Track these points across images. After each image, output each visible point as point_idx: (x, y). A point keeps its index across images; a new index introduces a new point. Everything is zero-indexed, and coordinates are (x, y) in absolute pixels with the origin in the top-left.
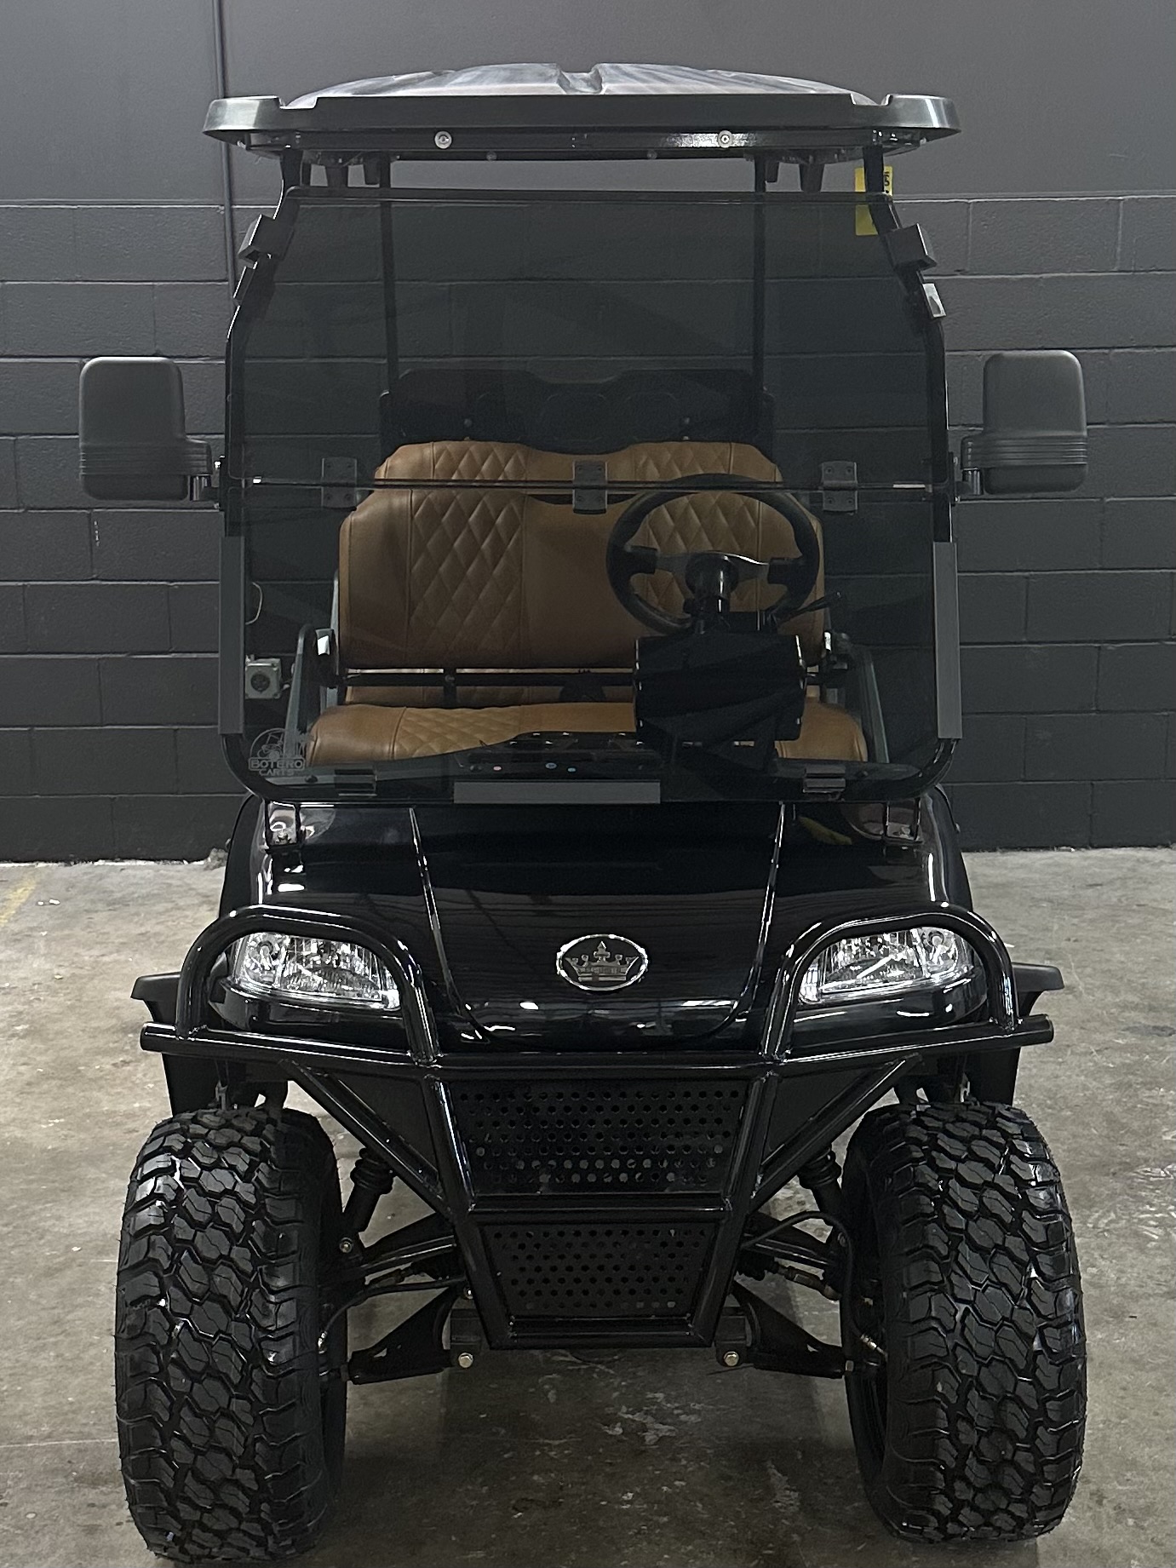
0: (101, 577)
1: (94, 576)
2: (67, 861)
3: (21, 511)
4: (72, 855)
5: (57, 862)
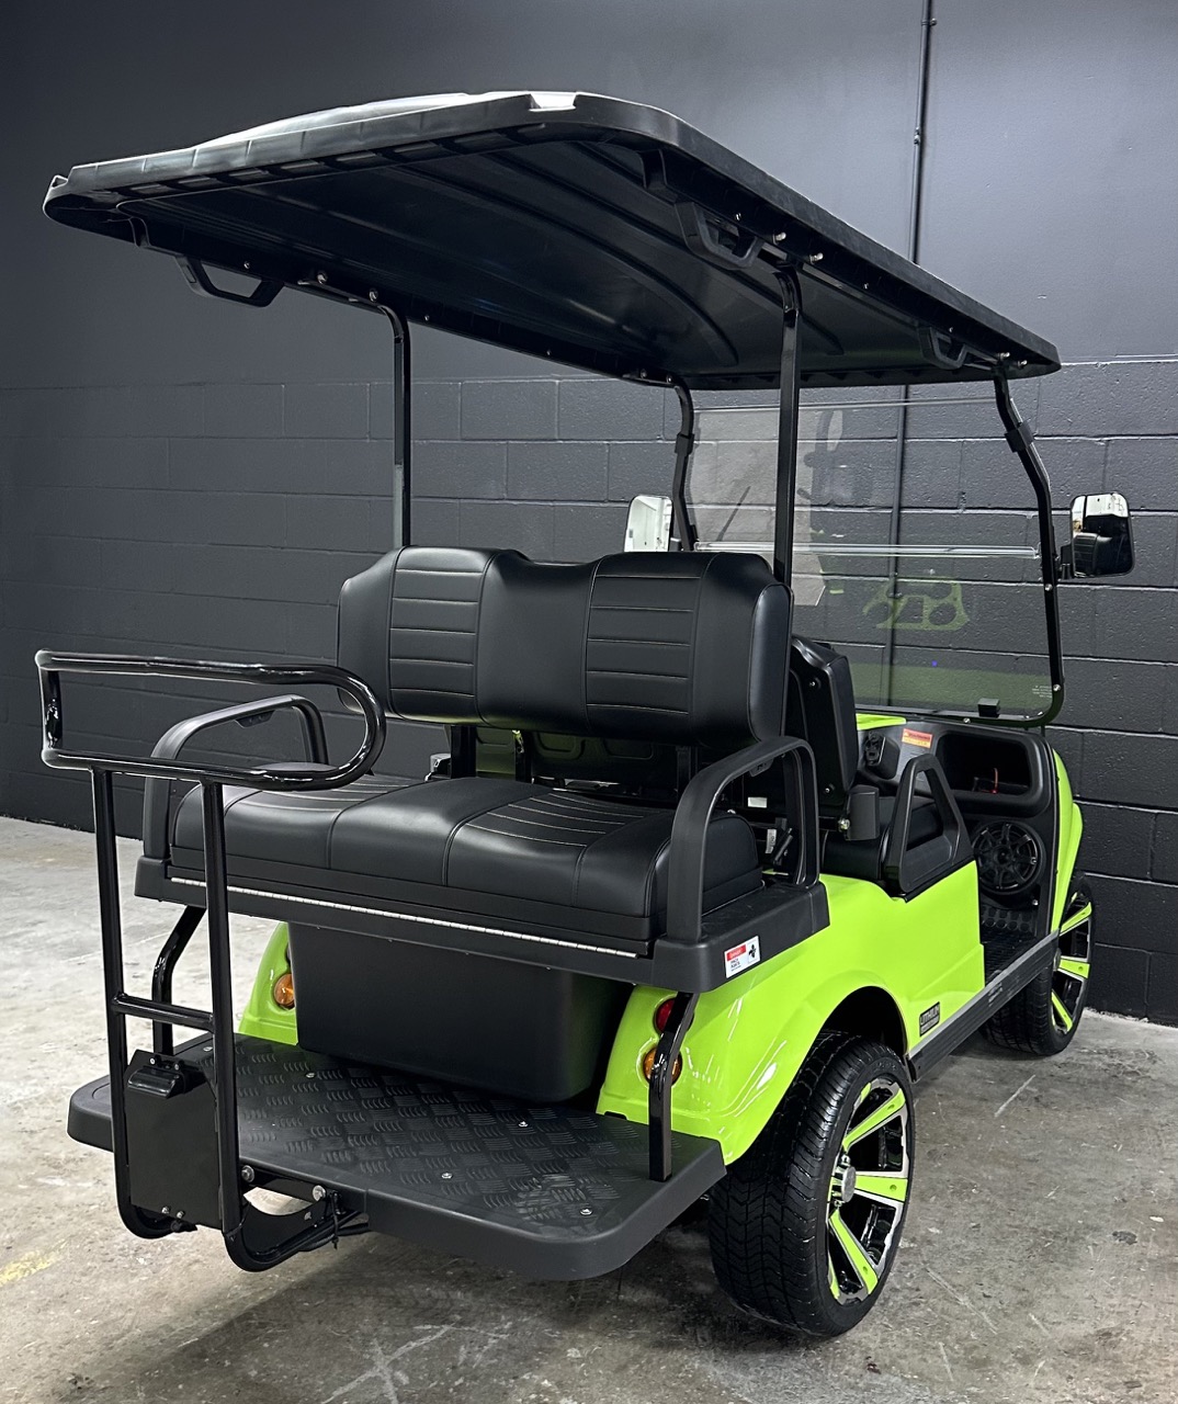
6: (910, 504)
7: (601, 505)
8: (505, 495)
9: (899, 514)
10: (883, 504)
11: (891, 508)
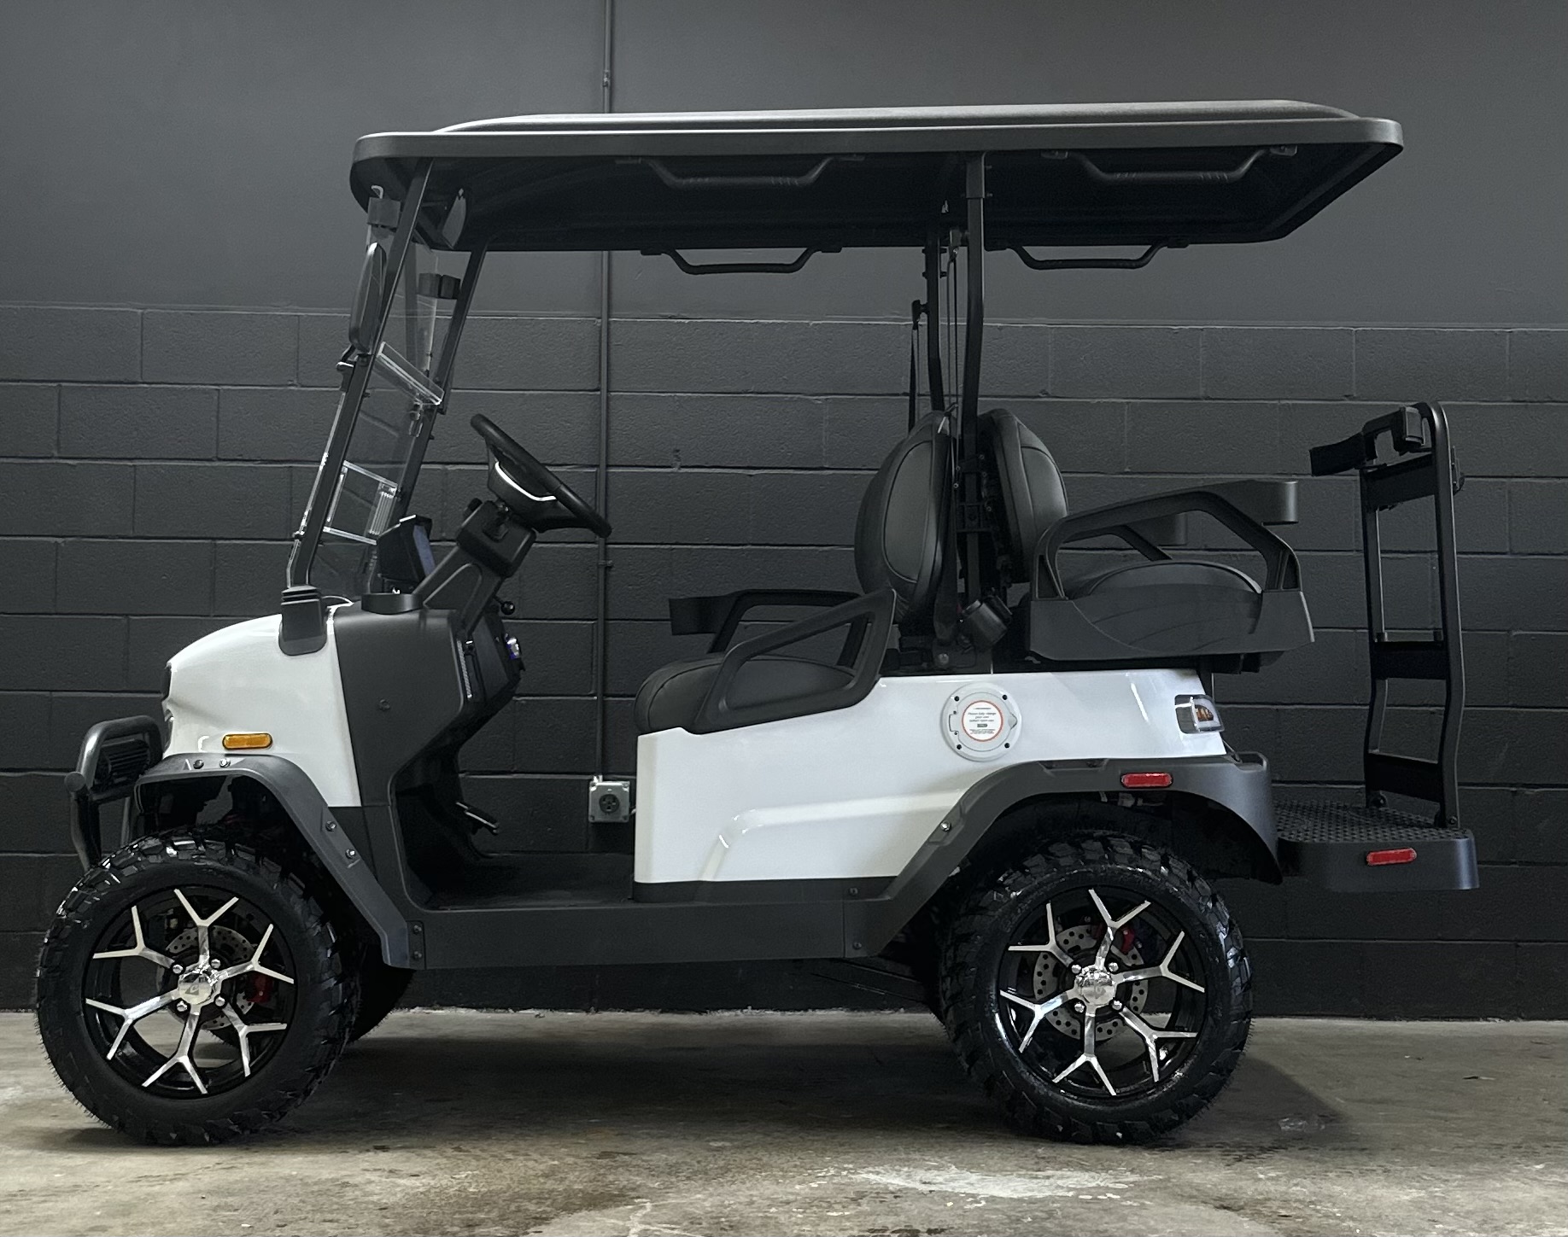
6: (617, 463)
7: (207, 464)
8: (56, 454)
9: (607, 473)
10: (586, 462)
11: (597, 466)
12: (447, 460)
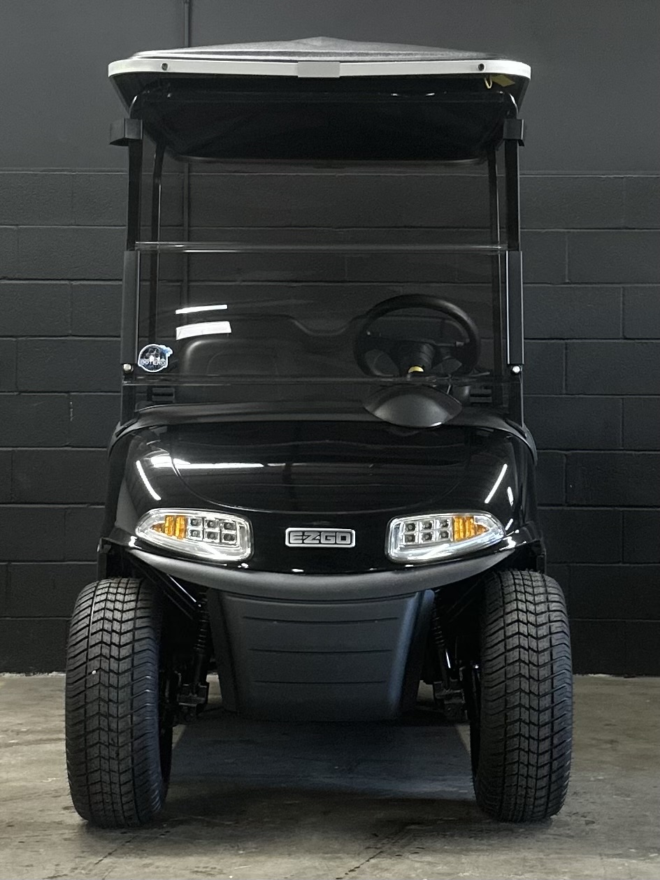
0: (71, 445)
1: (67, 444)
2: (27, 672)
3: (15, 393)
4: (31, 667)
5: (19, 673)
6: (198, 279)
10: (173, 278)
11: (182, 281)
12: (72, 278)
